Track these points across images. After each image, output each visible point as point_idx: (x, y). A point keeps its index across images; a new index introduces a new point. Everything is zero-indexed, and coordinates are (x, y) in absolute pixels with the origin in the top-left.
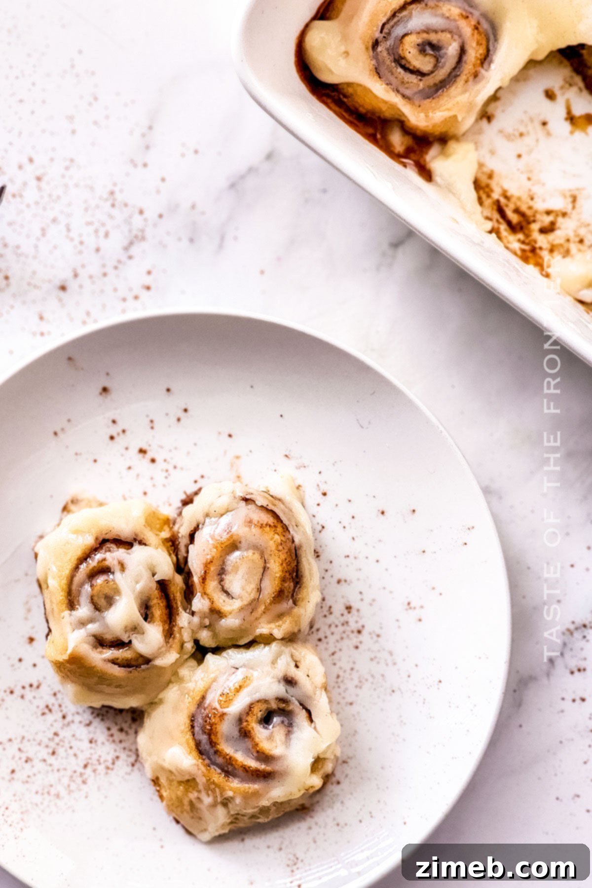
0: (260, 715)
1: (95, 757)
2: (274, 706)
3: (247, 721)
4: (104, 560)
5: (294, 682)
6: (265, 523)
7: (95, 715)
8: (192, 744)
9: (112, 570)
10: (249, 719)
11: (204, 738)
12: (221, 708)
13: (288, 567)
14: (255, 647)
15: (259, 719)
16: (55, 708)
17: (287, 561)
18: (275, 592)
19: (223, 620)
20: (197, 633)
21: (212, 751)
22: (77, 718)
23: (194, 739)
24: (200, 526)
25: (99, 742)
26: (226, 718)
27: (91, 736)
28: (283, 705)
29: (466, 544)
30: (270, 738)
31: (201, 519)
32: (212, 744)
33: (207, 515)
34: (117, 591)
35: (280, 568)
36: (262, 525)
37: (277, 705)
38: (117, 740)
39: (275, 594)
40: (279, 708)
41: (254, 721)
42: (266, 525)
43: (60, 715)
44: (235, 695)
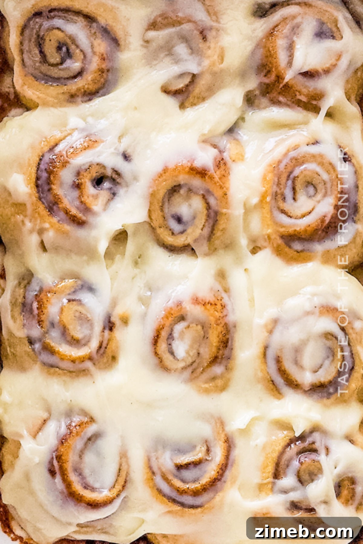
0: (95, 175)
2: (109, 173)
3: (83, 175)
5: (129, 159)
6: (207, 301)
8: (34, 176)
10: (85, 174)
11: (45, 175)
12: (67, 157)
13: (224, 338)
15: (93, 178)
17: (223, 333)
18: (212, 357)
21: (46, 188)
23: (37, 173)
26: (68, 165)
28: (115, 176)
30: (96, 197)
32: (49, 182)
35: (218, 339)
36: (205, 303)
37: (112, 174)
39: (211, 359)
40: (112, 177)
41: (88, 177)
42: (208, 303)
44: (81, 151)
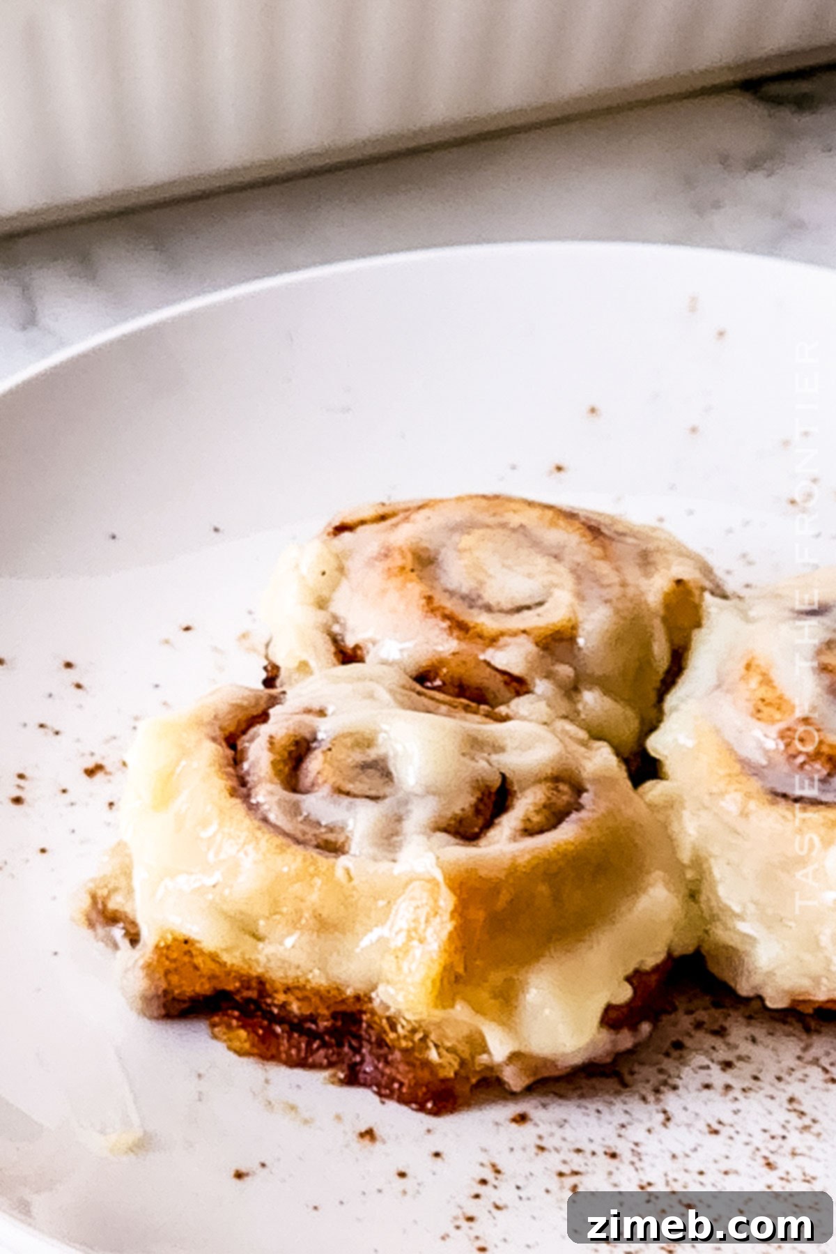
1: (759, 1139)
4: (271, 741)
7: (651, 1098)
9: (308, 736)
14: (690, 657)
16: (577, 1162)
19: (581, 641)
20: (578, 713)
22: (636, 1133)
24: (336, 629)
25: (727, 1117)
27: (701, 1125)
29: (721, 334)
31: (322, 617)
33: (322, 604)
34: (364, 742)
38: (748, 1083)
43: (603, 1160)
